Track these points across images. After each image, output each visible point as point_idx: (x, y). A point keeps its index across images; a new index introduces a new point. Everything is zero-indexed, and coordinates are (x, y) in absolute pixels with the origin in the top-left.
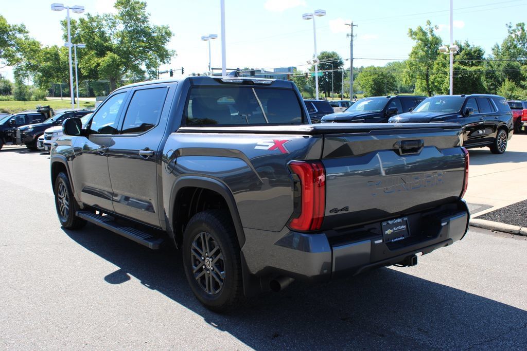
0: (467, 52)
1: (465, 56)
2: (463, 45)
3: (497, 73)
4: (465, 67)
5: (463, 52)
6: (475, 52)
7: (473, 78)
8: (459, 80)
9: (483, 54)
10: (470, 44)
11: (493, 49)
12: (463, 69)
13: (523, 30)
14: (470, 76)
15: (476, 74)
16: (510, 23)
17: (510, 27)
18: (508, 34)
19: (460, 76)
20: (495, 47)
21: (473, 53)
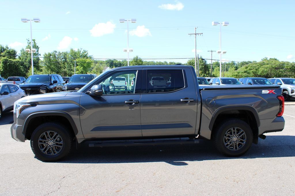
0: (8, 51)
1: (7, 54)
2: (5, 47)
3: (25, 63)
4: (10, 59)
5: (6, 51)
6: (12, 51)
7: (16, 65)
8: (8, 66)
9: (16, 53)
10: (9, 47)
11: (21, 51)
12: (10, 60)
13: (35, 43)
14: (14, 64)
15: (17, 63)
16: (29, 39)
17: (29, 40)
18: (28, 44)
19: (8, 64)
20: (22, 50)
21: (11, 52)
